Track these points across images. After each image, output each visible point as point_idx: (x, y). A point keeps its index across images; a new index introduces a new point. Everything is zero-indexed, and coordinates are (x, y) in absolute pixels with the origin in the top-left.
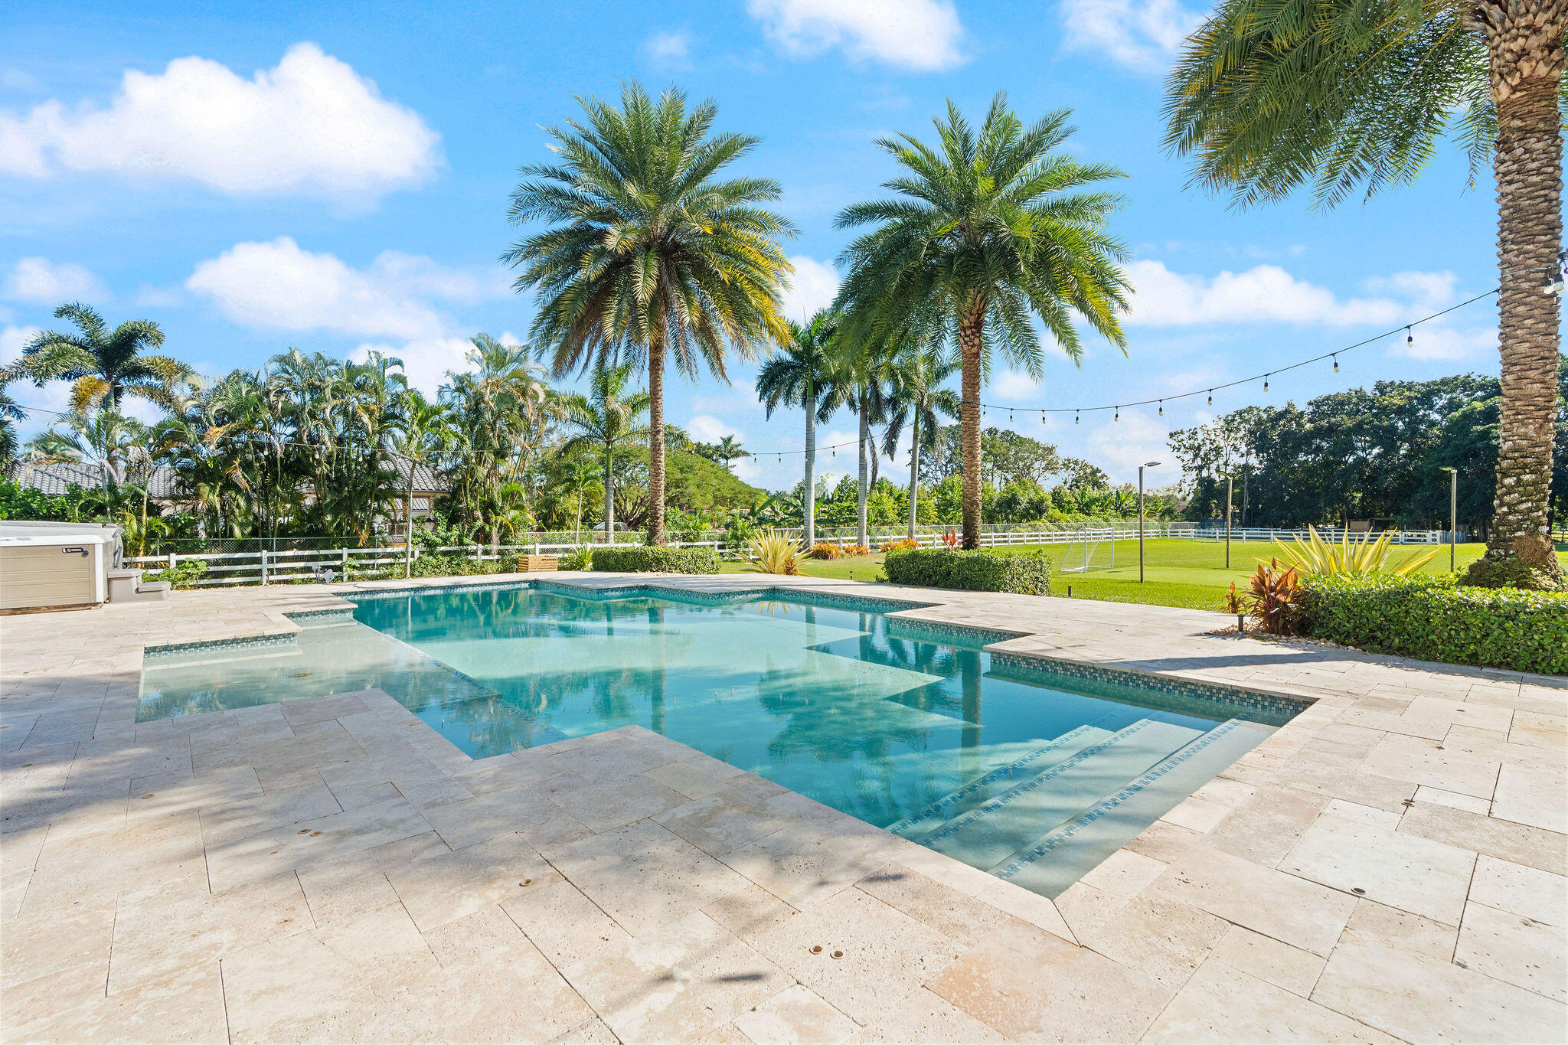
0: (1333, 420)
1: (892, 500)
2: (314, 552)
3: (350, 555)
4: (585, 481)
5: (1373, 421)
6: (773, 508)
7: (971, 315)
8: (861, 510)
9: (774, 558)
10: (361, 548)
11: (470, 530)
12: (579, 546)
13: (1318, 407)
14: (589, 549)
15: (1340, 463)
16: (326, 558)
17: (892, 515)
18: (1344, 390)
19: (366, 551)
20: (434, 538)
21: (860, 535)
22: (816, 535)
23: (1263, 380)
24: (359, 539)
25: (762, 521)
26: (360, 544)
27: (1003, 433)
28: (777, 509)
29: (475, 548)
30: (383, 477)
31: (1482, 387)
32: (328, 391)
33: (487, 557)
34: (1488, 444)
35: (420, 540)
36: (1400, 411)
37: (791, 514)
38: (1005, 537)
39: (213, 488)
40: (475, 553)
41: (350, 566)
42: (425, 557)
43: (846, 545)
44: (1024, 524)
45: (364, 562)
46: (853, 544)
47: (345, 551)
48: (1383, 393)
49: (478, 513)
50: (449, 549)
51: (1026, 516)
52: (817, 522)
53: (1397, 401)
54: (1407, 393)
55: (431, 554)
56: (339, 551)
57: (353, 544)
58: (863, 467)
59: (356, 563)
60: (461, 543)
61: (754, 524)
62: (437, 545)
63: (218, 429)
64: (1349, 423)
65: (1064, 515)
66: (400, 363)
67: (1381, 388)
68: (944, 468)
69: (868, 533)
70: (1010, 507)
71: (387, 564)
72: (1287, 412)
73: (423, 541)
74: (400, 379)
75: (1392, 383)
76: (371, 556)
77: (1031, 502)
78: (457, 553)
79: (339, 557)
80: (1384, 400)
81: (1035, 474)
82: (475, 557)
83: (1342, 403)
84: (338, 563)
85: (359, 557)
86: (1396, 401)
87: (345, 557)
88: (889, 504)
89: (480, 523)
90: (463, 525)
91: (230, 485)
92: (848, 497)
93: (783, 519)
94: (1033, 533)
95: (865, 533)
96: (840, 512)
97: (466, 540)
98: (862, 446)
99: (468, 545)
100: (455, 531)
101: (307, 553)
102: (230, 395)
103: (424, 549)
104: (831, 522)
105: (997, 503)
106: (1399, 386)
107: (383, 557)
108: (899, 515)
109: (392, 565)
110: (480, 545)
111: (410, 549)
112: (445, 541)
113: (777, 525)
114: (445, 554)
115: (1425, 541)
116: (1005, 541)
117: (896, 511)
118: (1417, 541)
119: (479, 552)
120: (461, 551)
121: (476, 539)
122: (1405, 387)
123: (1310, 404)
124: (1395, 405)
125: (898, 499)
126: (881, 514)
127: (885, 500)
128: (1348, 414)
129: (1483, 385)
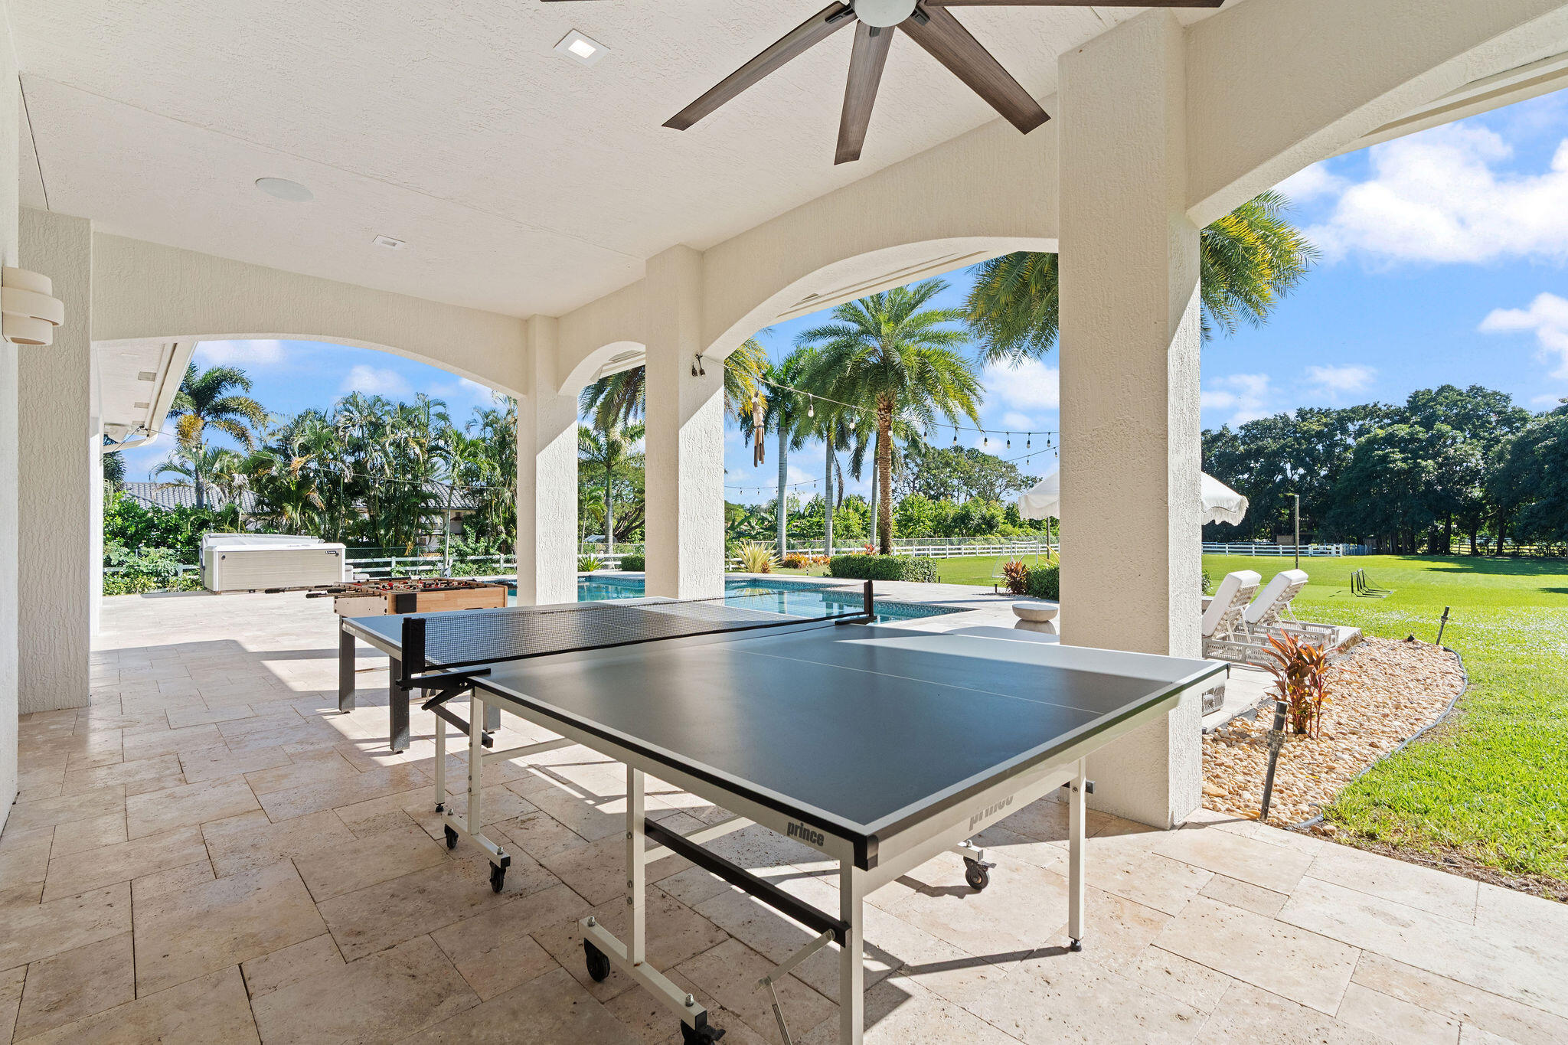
0: (1260, 443)
1: (858, 516)
2: (369, 560)
3: (398, 563)
4: (590, 500)
5: (1294, 445)
6: (749, 523)
7: (884, 400)
8: (828, 525)
9: (754, 562)
10: (407, 556)
11: (494, 542)
12: (584, 556)
13: (1249, 431)
14: (592, 559)
15: (1269, 482)
16: (377, 565)
17: (857, 529)
18: (1271, 417)
19: (411, 559)
20: (465, 548)
21: (827, 547)
22: (788, 548)
23: (1026, 459)
24: (406, 549)
25: (740, 535)
26: (407, 553)
27: (968, 451)
28: (753, 524)
29: (498, 557)
30: (425, 497)
31: (1387, 415)
32: (388, 428)
33: (509, 565)
34: (1386, 467)
35: (454, 550)
36: (1319, 435)
37: (766, 529)
38: (959, 549)
39: (295, 508)
40: (498, 561)
41: (397, 572)
42: (458, 565)
43: (814, 556)
44: (979, 537)
45: (408, 568)
46: (820, 555)
47: (394, 560)
48: (1304, 420)
49: (502, 528)
50: (477, 558)
51: (978, 530)
52: (788, 536)
53: (1316, 427)
54: (1324, 420)
55: (462, 562)
56: (389, 560)
57: (401, 554)
58: (829, 488)
59: (402, 569)
60: (487, 552)
61: (733, 538)
62: (467, 554)
63: (299, 459)
64: (1274, 446)
65: (1016, 529)
66: (443, 404)
67: (1302, 414)
68: (911, 484)
69: (834, 546)
70: (964, 523)
71: (427, 571)
72: (1221, 435)
73: (456, 552)
74: (443, 417)
75: (1311, 409)
76: (414, 564)
77: (983, 517)
78: (484, 562)
79: (389, 564)
80: (1305, 426)
81: (997, 490)
82: (498, 565)
83: (1269, 428)
84: (388, 569)
85: (405, 564)
86: (1314, 427)
87: (394, 564)
88: (854, 520)
89: (503, 536)
90: (488, 538)
91: (308, 505)
92: (818, 513)
93: (758, 533)
94: (987, 546)
95: (831, 546)
96: (811, 526)
97: (492, 551)
98: (828, 469)
99: (493, 554)
100: (483, 543)
101: (363, 561)
102: (308, 432)
103: (457, 558)
104: (801, 536)
105: (953, 518)
106: (1318, 413)
107: (423, 565)
108: (864, 529)
109: (431, 571)
110: (502, 555)
111: (447, 558)
112: (475, 550)
113: (754, 538)
114: (474, 562)
115: (1330, 553)
116: (960, 554)
117: (861, 526)
118: (1323, 553)
119: (502, 561)
120: (487, 559)
121: (499, 549)
122: (1323, 414)
123: (1241, 428)
124: (1314, 430)
125: (864, 514)
126: (847, 528)
127: (851, 516)
128: (1274, 438)
129: (1387, 414)
